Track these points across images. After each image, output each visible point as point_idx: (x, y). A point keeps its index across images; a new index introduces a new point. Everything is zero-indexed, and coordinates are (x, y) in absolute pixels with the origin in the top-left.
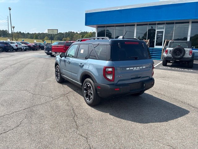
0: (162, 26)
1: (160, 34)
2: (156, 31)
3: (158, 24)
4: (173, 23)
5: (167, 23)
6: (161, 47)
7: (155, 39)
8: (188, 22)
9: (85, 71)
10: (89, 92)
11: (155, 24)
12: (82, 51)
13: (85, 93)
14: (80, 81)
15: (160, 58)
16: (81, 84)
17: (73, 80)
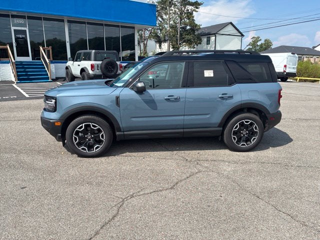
0: (21, 21)
1: (21, 36)
2: (13, 28)
3: (13, 16)
4: (40, 19)
5: (29, 18)
6: (29, 59)
7: (14, 45)
8: (63, 21)
9: (240, 103)
10: (244, 132)
11: (8, 16)
12: (209, 73)
13: (234, 138)
14: (221, 123)
15: (48, 78)
16: (221, 129)
17: (185, 130)
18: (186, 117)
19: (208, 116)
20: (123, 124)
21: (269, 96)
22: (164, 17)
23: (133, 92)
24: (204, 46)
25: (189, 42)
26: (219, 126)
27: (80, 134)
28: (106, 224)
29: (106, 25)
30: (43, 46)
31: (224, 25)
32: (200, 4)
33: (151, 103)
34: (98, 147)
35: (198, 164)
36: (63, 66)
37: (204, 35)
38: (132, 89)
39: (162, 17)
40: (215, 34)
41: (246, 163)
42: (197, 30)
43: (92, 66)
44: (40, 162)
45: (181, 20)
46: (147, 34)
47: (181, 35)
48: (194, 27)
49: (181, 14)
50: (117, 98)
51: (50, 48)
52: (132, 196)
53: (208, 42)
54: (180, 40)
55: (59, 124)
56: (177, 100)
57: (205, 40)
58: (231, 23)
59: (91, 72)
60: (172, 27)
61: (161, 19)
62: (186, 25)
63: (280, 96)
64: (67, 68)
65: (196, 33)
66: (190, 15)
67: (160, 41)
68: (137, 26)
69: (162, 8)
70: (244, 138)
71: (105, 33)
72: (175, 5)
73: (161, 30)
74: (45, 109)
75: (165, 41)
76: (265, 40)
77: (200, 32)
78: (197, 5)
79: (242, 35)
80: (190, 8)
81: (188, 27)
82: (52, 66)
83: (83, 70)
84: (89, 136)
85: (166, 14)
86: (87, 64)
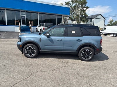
0: (24, 13)
1: (23, 18)
2: (21, 15)
3: (22, 11)
4: (30, 12)
5: (27, 12)
6: (25, 25)
7: (21, 20)
8: (37, 13)
9: (84, 43)
10: (86, 54)
11: (20, 11)
12: (73, 32)
13: (82, 56)
14: (77, 50)
15: (30, 32)
16: (77, 52)
17: (64, 51)
18: (64, 47)
19: (72, 47)
20: (42, 48)
21: (97, 41)
22: (75, 12)
23: (46, 37)
24: (89, 23)
25: (84, 21)
26: (76, 51)
27: (28, 50)
28: (24, 79)
29: (52, 15)
30: (30, 21)
31: (98, 15)
32: (88, 7)
33: (52, 41)
34: (33, 55)
35: (66, 64)
36: (35, 28)
37: (89, 18)
38: (45, 36)
39: (74, 12)
40: (94, 18)
41: (84, 65)
42: (87, 17)
43: (44, 28)
44: (14, 58)
45: (81, 13)
46: (68, 18)
47: (81, 18)
48: (86, 16)
49: (81, 11)
50: (40, 39)
51: (32, 22)
52: (37, 72)
53: (91, 21)
54: (80, 20)
55: (21, 46)
56: (61, 40)
57: (90, 20)
58: (101, 14)
59: (43, 30)
60: (77, 15)
61: (73, 13)
62: (83, 15)
63: (101, 42)
64: (36, 29)
65: (86, 18)
66: (84, 11)
67: (73, 21)
68: (63, 15)
69: (74, 9)
70: (86, 56)
71: (51, 17)
72: (79, 8)
73: (73, 16)
74: (18, 41)
75: (75, 20)
76: (116, 21)
77: (88, 17)
78: (87, 8)
79: (105, 19)
80: (84, 9)
81: (84, 16)
82: (32, 28)
83: (41, 30)
84: (30, 51)
85: (75, 11)
86: (42, 28)
